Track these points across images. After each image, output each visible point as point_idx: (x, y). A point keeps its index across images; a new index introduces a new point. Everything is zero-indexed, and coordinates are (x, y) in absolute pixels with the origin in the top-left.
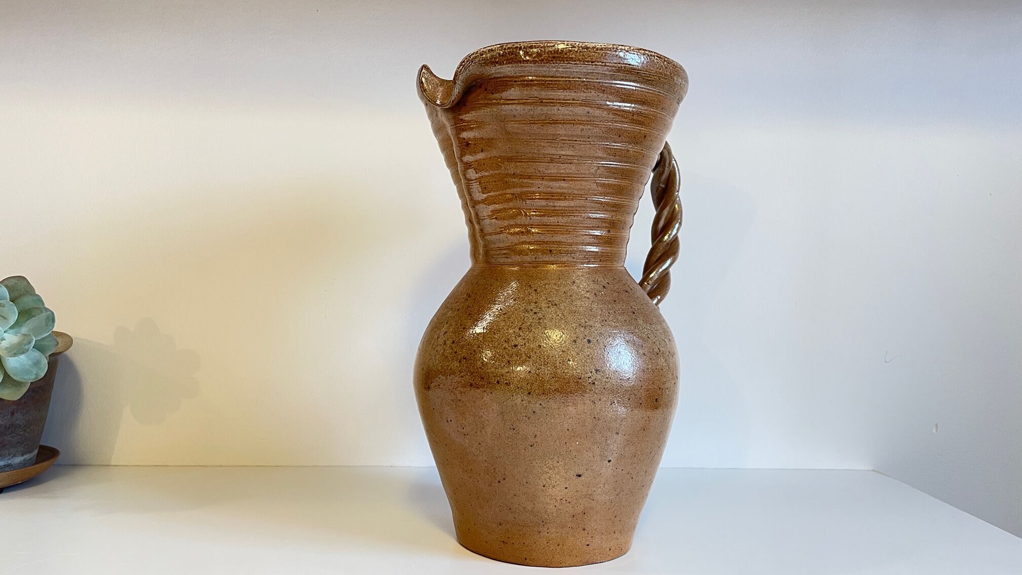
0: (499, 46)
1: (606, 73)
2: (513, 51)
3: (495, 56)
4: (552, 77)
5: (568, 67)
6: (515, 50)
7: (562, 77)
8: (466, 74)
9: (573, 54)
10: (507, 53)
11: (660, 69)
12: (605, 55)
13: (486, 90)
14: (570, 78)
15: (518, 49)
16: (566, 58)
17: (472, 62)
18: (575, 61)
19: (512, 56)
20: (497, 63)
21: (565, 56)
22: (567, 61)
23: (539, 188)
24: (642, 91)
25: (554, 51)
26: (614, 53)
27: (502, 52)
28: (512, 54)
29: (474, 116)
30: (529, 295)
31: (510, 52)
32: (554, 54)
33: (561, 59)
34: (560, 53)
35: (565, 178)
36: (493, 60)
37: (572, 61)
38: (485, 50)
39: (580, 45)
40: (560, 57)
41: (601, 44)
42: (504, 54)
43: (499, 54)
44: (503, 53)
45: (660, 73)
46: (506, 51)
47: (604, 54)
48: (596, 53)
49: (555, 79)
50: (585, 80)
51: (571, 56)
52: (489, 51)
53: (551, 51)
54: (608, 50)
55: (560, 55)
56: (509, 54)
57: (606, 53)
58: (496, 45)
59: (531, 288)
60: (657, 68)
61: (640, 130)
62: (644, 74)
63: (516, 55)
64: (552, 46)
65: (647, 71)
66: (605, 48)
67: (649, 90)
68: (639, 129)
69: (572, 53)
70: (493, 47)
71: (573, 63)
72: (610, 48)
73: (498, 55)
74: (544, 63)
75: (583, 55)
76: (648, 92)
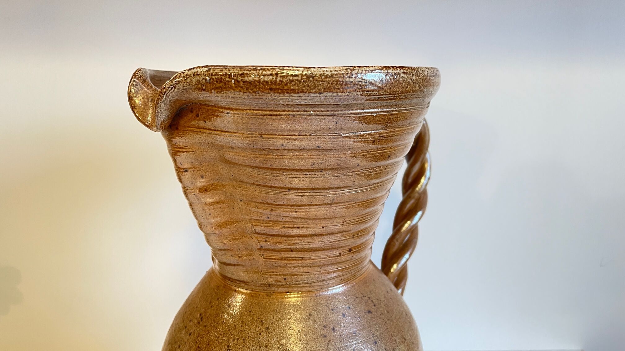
0: (205, 69)
1: (338, 103)
2: (221, 78)
3: (201, 82)
4: (271, 110)
5: (289, 100)
6: (223, 77)
7: (284, 111)
8: (170, 101)
9: (295, 85)
10: (215, 79)
11: (407, 87)
12: (337, 84)
13: (197, 116)
14: (293, 111)
15: (227, 76)
16: (285, 90)
17: (175, 88)
18: (298, 93)
19: (221, 84)
20: (204, 90)
21: (286, 88)
22: (287, 93)
23: (269, 218)
24: (384, 115)
25: (271, 82)
26: (348, 80)
27: (208, 78)
28: (221, 82)
29: (188, 142)
30: (260, 334)
31: (217, 79)
32: (271, 85)
33: (280, 91)
34: (279, 84)
35: (297, 210)
36: (200, 86)
37: (295, 93)
38: (189, 73)
39: (304, 73)
40: (278, 89)
41: (332, 69)
42: (212, 81)
43: (206, 80)
44: (210, 80)
45: (407, 92)
46: (214, 77)
47: (335, 83)
48: (324, 81)
49: (275, 113)
50: (312, 112)
51: (292, 88)
52: (194, 75)
53: (267, 82)
54: (340, 77)
55: (278, 87)
56: (217, 82)
57: (338, 81)
58: (203, 67)
59: (262, 324)
60: (403, 87)
61: (383, 153)
62: (387, 97)
63: (225, 84)
64: (268, 75)
65: (390, 94)
66: (336, 75)
67: (392, 111)
68: (381, 153)
69: (293, 83)
70: (198, 69)
71: (296, 95)
72: (343, 74)
73: (204, 81)
74: (260, 96)
75: (308, 86)
76: (391, 115)
